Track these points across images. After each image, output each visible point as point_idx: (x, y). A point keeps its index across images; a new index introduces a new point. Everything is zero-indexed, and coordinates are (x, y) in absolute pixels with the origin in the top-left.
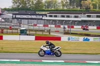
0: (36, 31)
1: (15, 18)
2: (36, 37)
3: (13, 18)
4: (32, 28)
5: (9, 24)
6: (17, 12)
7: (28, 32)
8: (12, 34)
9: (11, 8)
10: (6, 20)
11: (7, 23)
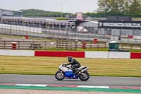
0: (132, 45)
1: (102, 27)
2: (132, 54)
3: (99, 27)
4: (126, 41)
5: (93, 35)
6: (105, 19)
7: (120, 47)
8: (98, 49)
9: (96, 12)
10: (90, 29)
11: (90, 34)
